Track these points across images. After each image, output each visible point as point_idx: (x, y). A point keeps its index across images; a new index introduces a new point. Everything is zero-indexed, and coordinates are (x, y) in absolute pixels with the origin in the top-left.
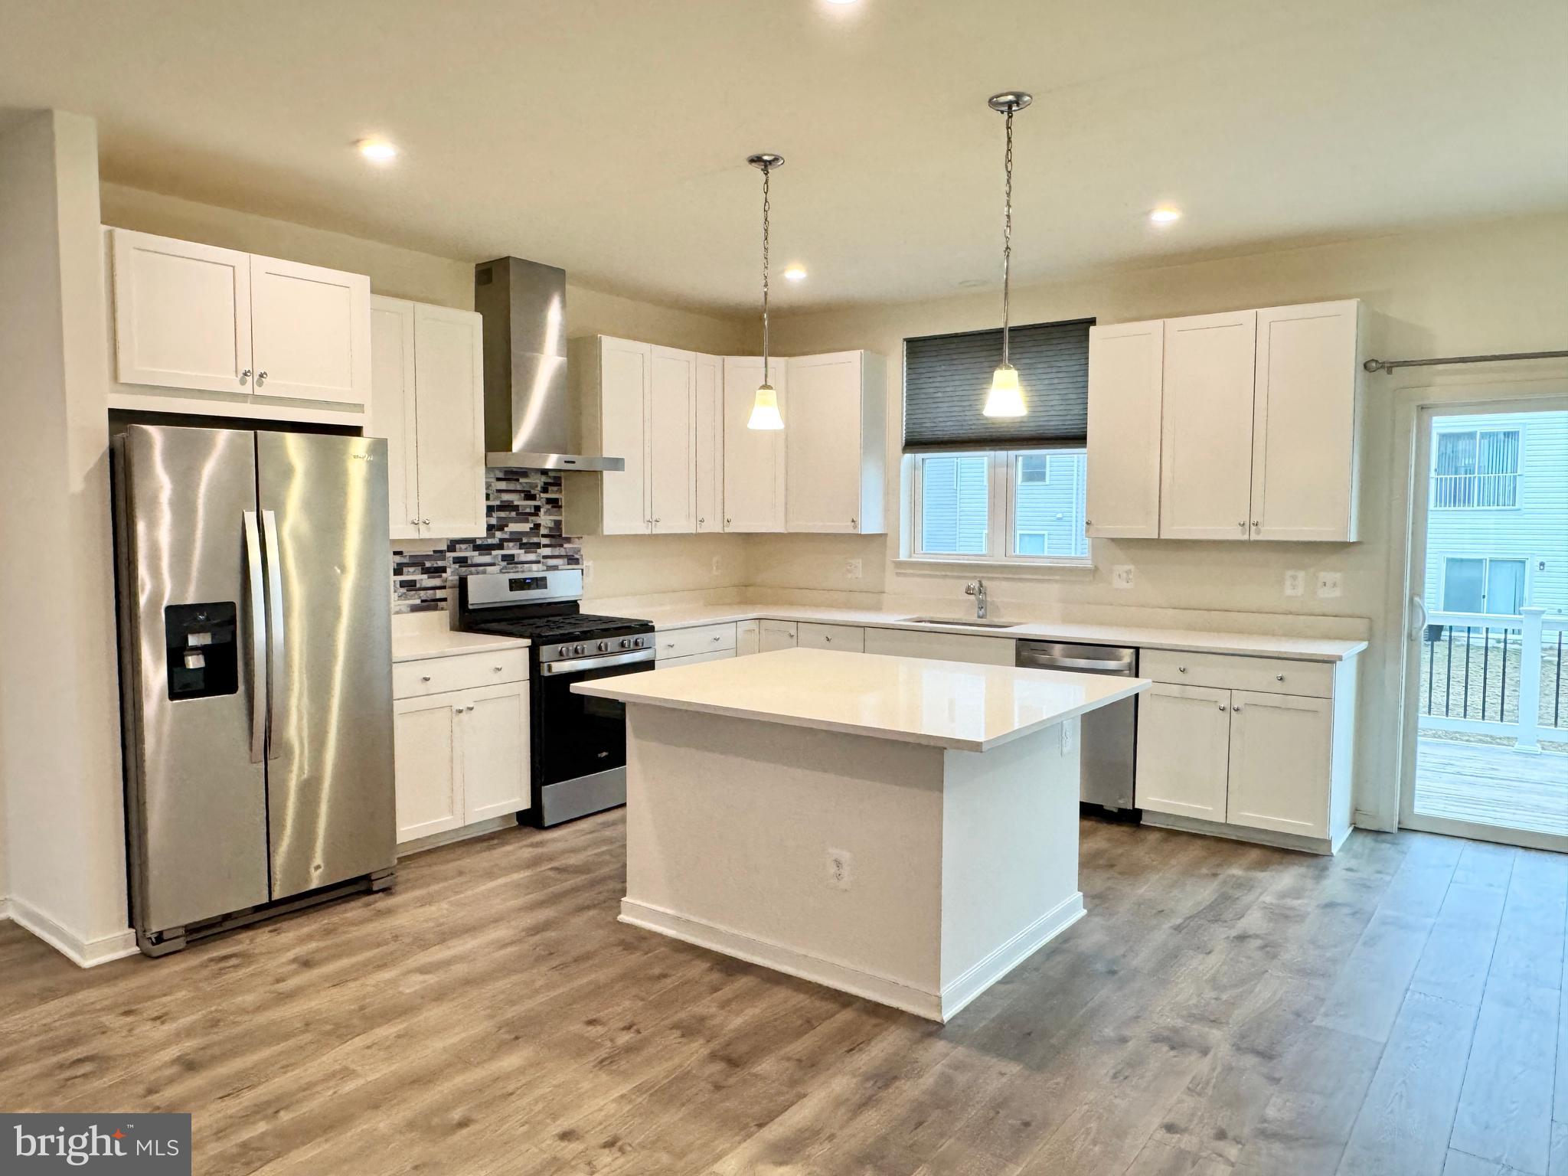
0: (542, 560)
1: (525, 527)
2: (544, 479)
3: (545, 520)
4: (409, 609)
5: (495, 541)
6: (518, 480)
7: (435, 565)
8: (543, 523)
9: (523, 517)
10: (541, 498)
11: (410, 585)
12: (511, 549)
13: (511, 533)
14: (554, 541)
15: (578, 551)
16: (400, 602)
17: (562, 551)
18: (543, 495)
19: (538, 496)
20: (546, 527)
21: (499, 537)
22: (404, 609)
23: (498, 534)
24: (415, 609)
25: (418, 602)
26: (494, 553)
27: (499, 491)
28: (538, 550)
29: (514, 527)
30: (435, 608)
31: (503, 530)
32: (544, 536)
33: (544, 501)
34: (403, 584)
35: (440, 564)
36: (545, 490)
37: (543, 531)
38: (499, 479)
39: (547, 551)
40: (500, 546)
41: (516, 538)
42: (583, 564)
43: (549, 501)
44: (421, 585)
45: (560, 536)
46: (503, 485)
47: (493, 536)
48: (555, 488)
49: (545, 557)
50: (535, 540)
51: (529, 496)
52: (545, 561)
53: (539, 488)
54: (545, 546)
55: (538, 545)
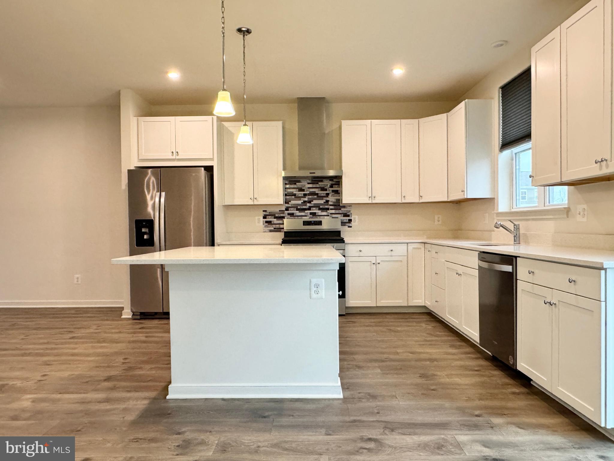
0: (330, 215)
1: (322, 202)
2: (331, 182)
3: (332, 199)
4: (269, 231)
5: (307, 207)
6: (318, 183)
7: (279, 216)
8: (330, 200)
9: (320, 197)
10: (329, 190)
11: (269, 223)
12: (314, 210)
13: (314, 204)
14: (336, 207)
15: (350, 211)
16: (265, 228)
17: (340, 212)
18: (330, 189)
19: (328, 189)
20: (332, 202)
21: (309, 206)
22: (267, 231)
23: (308, 205)
24: (271, 231)
25: (273, 229)
26: (306, 211)
27: (309, 188)
28: (328, 211)
29: (315, 202)
30: (280, 231)
31: (311, 203)
32: (330, 205)
33: (331, 191)
34: (266, 222)
35: (282, 215)
36: (331, 186)
37: (330, 203)
38: (308, 183)
39: (333, 211)
40: (309, 209)
41: (317, 206)
42: (351, 217)
43: (333, 191)
44: (273, 222)
45: (340, 205)
46: (310, 186)
47: (306, 205)
48: (336, 186)
49: (331, 214)
50: (326, 207)
51: (323, 189)
52: (331, 215)
53: (329, 186)
54: (331, 209)
55: (328, 209)
